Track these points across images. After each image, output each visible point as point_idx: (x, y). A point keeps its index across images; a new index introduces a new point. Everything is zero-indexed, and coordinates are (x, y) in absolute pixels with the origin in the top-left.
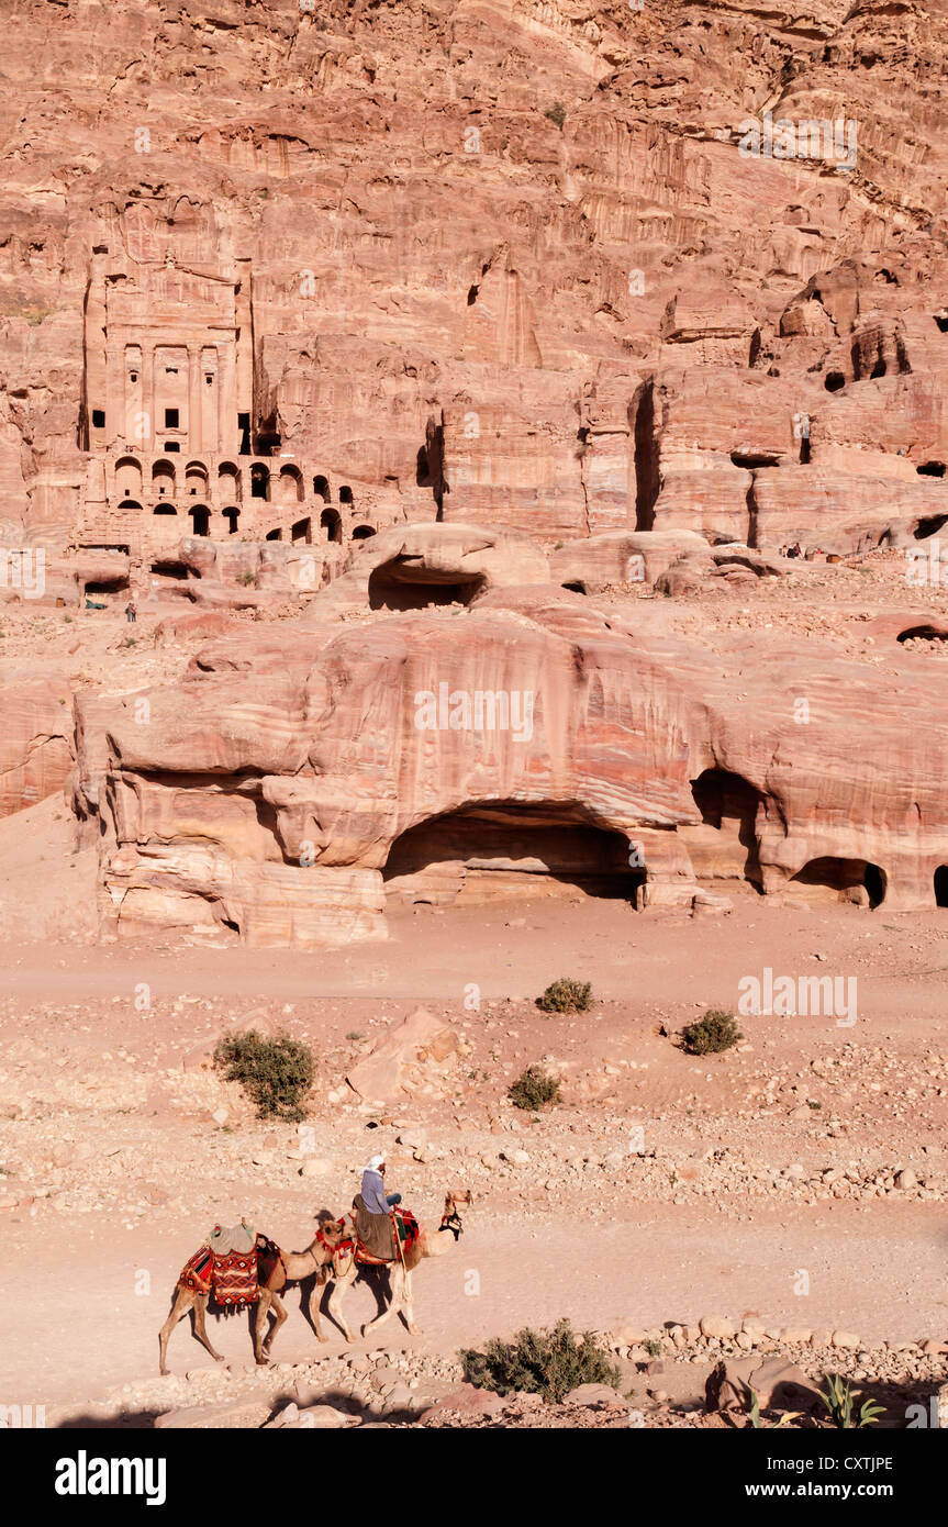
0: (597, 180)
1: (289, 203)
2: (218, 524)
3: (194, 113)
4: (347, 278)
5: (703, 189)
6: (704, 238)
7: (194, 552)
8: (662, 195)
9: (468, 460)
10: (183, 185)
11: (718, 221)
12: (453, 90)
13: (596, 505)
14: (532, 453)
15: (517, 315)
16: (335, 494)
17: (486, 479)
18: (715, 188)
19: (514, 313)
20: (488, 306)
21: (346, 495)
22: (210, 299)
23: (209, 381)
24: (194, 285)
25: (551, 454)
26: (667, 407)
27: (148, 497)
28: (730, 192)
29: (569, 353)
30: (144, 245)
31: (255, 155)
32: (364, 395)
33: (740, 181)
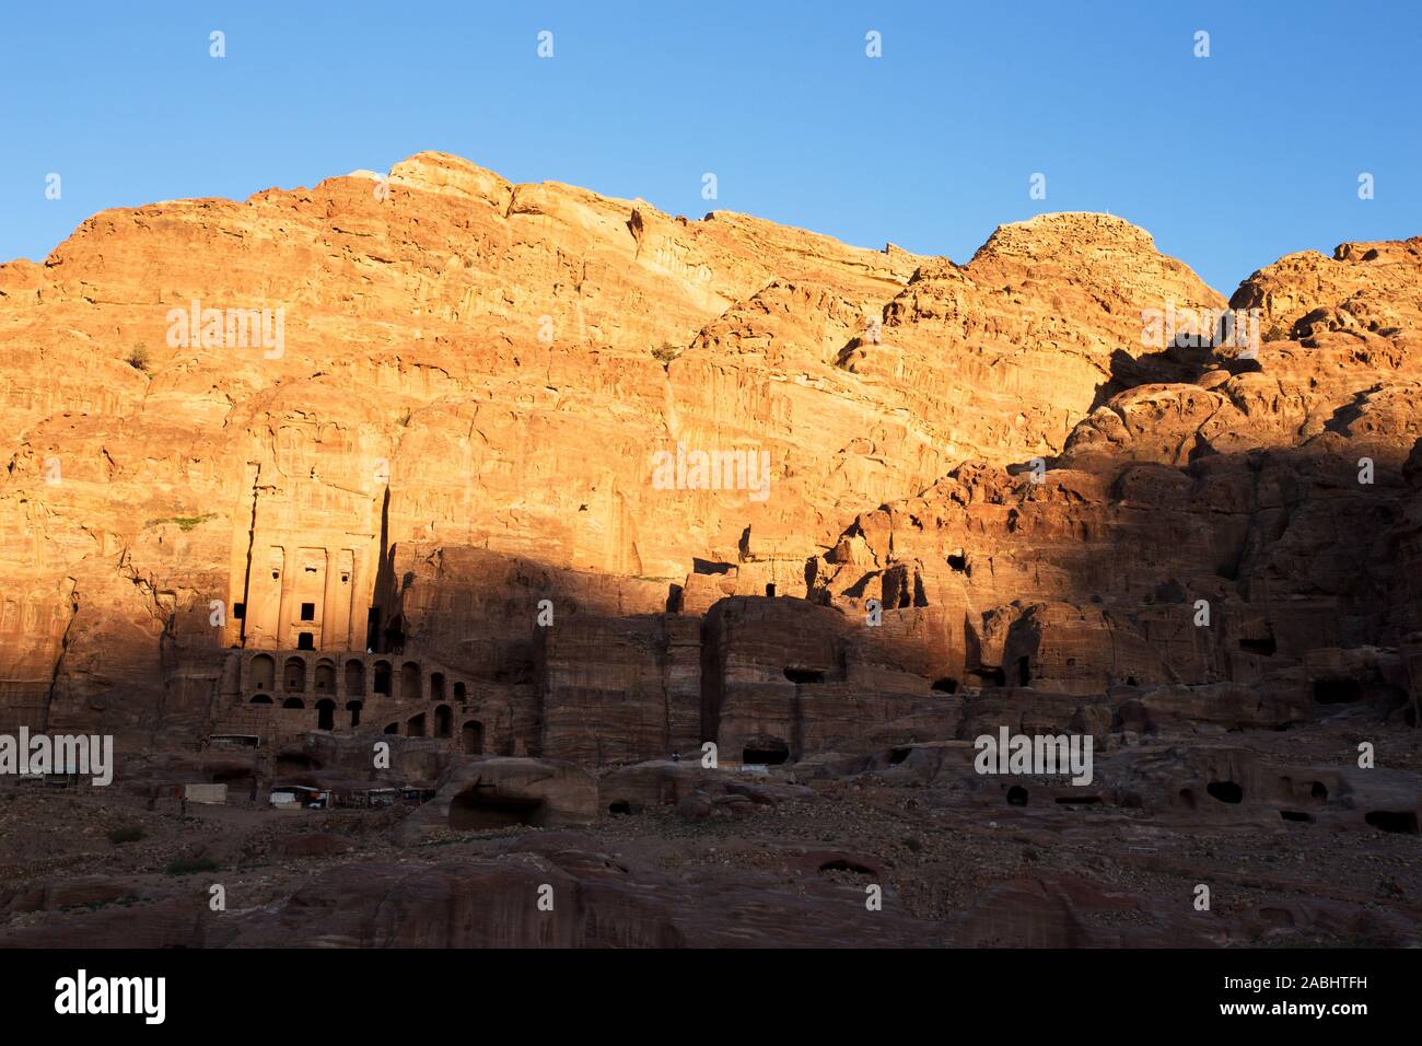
0: (697, 411)
1: (424, 431)
2: (341, 718)
3: (350, 333)
4: (473, 495)
5: (785, 422)
6: (786, 463)
7: (318, 745)
8: (751, 426)
9: (566, 665)
10: (332, 413)
11: (798, 448)
12: (582, 320)
13: (675, 708)
14: (621, 661)
15: (622, 530)
16: (450, 690)
17: (581, 682)
18: (796, 420)
19: (618, 526)
20: (596, 521)
21: (460, 690)
22: (350, 509)
23: (345, 579)
24: (336, 498)
25: (636, 662)
26: (729, 628)
27: (279, 691)
28: (808, 424)
29: (665, 563)
30: (293, 462)
31: (401, 379)
32: (481, 600)
33: (817, 416)
